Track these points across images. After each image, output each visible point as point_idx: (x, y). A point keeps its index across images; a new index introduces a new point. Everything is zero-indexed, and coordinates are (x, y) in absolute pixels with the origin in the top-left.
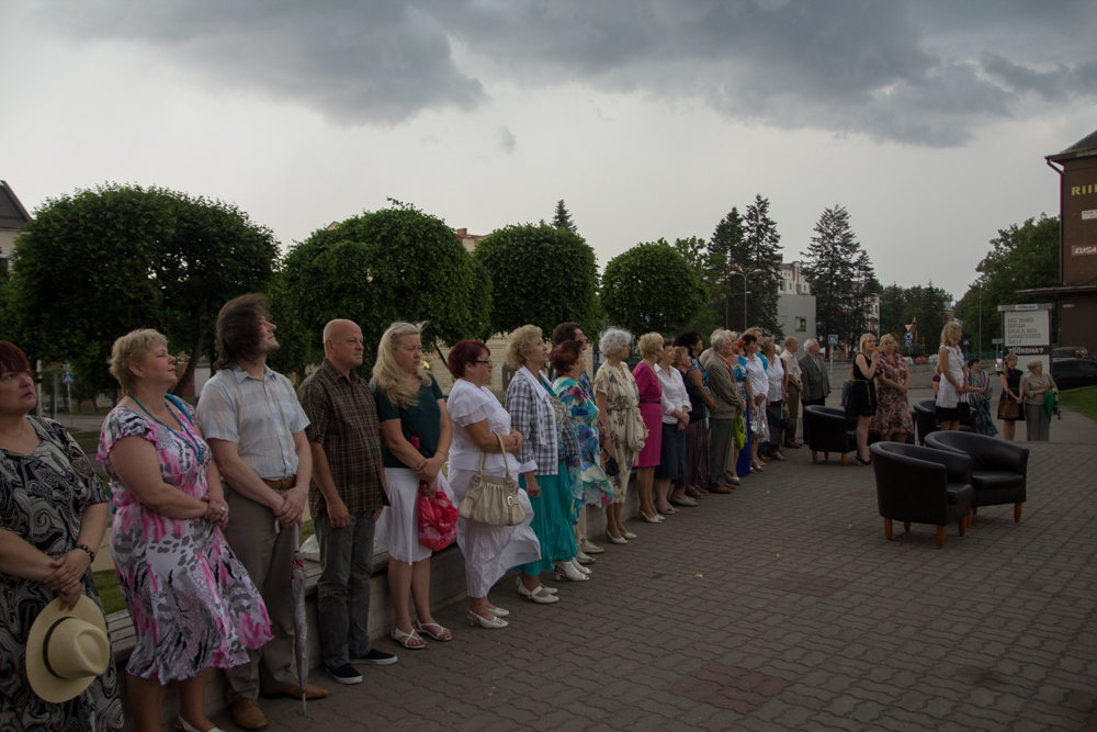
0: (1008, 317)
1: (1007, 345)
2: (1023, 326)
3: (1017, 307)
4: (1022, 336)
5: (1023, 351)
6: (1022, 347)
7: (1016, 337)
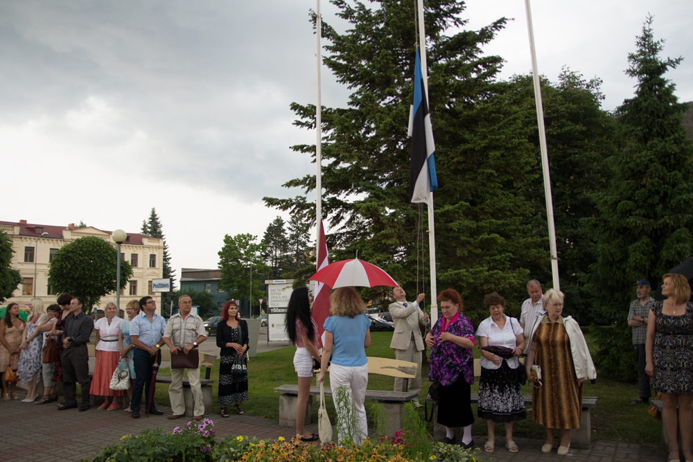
0: (270, 288)
1: (270, 306)
2: (280, 294)
3: (274, 281)
4: (279, 301)
5: (279, 311)
6: (279, 308)
7: (277, 301)
